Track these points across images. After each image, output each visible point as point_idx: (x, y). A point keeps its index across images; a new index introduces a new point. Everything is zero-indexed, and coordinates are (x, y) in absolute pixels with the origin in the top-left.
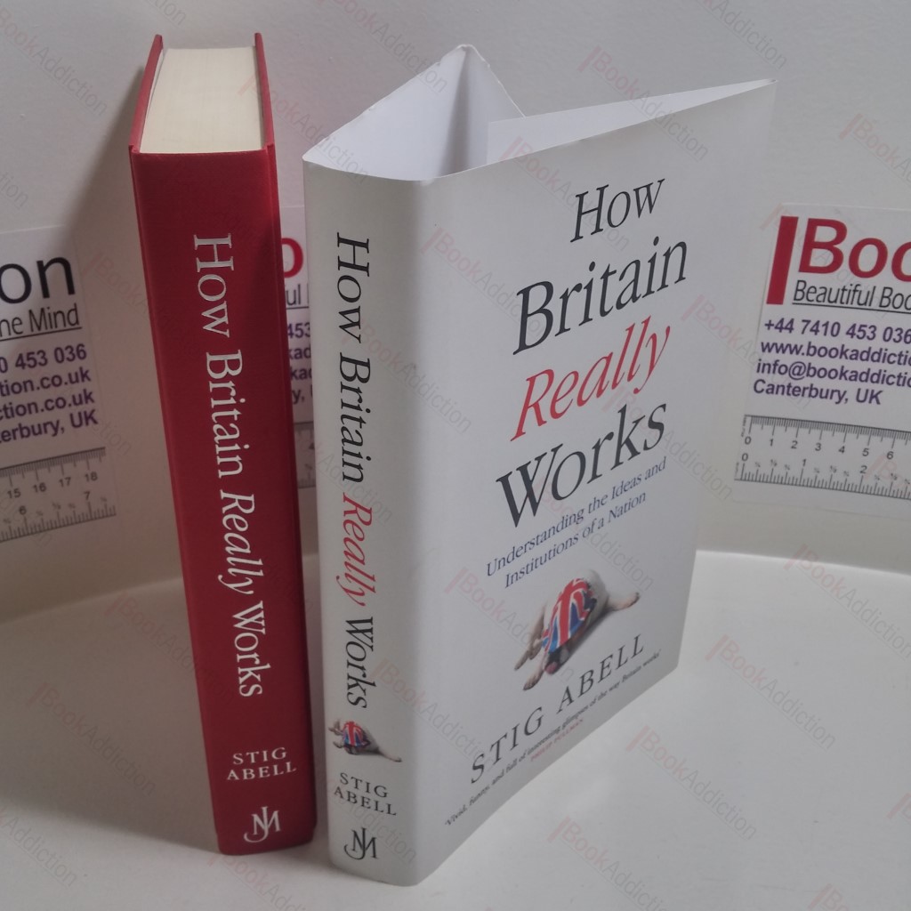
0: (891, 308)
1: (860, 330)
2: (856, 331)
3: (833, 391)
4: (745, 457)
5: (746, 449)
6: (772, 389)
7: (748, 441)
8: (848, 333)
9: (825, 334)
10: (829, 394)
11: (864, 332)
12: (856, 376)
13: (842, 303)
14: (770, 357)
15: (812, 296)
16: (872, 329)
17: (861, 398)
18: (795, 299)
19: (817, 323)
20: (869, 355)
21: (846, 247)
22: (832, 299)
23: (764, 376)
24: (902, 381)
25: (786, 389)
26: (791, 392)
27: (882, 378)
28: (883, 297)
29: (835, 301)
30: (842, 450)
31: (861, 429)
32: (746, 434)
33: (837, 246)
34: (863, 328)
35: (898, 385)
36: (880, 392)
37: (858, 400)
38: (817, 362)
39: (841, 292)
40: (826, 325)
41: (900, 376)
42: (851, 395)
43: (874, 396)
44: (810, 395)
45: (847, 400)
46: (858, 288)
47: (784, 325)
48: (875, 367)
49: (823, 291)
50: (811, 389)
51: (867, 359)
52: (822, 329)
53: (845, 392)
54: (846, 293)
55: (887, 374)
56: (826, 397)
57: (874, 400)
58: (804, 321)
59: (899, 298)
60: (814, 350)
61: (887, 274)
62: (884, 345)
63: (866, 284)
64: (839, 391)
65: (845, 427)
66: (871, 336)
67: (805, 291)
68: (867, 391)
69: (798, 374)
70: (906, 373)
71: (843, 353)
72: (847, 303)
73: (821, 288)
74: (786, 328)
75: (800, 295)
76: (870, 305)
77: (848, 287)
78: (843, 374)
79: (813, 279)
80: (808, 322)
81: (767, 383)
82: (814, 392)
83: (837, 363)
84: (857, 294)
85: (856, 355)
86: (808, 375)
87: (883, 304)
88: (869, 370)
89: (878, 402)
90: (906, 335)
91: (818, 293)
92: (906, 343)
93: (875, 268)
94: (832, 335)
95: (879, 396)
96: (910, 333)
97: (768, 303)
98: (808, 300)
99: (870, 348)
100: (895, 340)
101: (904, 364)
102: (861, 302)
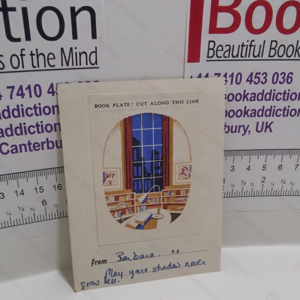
0: (276, 57)
1: (255, 78)
2: (253, 79)
3: (240, 127)
8: (247, 81)
9: (232, 84)
10: (237, 129)
11: (259, 78)
12: (255, 113)
13: (242, 57)
15: (220, 54)
16: (264, 75)
17: (259, 129)
18: (208, 57)
19: (226, 75)
20: (263, 96)
22: (235, 54)
24: (287, 112)
27: (272, 112)
28: (271, 49)
29: (237, 56)
30: (249, 169)
31: (260, 152)
33: (236, 9)
34: (258, 76)
35: (284, 116)
36: (272, 123)
37: (257, 131)
39: (241, 48)
40: (232, 75)
41: (285, 109)
42: (252, 128)
43: (268, 127)
45: (249, 132)
46: (253, 43)
48: (267, 105)
49: (228, 48)
51: (262, 99)
52: (229, 79)
53: (248, 126)
54: (245, 48)
55: (276, 109)
56: (235, 132)
57: (268, 129)
61: (273, 31)
62: (274, 87)
63: (259, 39)
64: (244, 126)
65: (249, 152)
66: (264, 81)
67: (215, 49)
68: (263, 123)
70: (289, 107)
71: (245, 96)
72: (246, 57)
73: (226, 46)
75: (211, 53)
76: (262, 57)
77: (246, 44)
78: (246, 113)
79: (221, 39)
80: (219, 74)
83: (241, 105)
84: (252, 48)
85: (255, 97)
87: (271, 55)
88: (264, 107)
89: (271, 131)
90: (288, 78)
91: (224, 50)
92: (288, 83)
93: (264, 25)
94: (237, 83)
95: (271, 126)
96: (290, 75)
97: (189, 61)
98: (218, 57)
99: (263, 91)
100: (280, 82)
101: (287, 100)
102: (256, 54)
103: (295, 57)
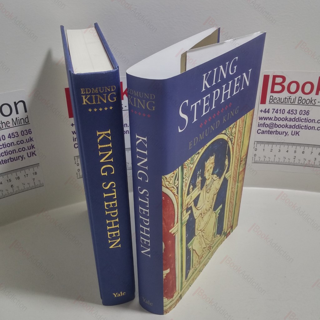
0: (301, 104)
1: (291, 112)
2: (290, 112)
3: (283, 132)
4: (255, 155)
5: (255, 152)
6: (263, 132)
7: (256, 150)
8: (288, 113)
9: (280, 113)
10: (282, 133)
11: (293, 112)
12: (291, 127)
13: (285, 103)
14: (262, 122)
16: (296, 111)
17: (293, 134)
18: (270, 102)
19: (277, 110)
20: (295, 120)
21: (286, 84)
22: (282, 101)
23: (261, 128)
24: (306, 127)
25: (268, 132)
26: (269, 133)
27: (300, 127)
28: (299, 100)
29: (283, 102)
30: (287, 151)
31: (293, 144)
32: (255, 148)
33: (283, 84)
34: (292, 111)
35: (305, 129)
36: (299, 132)
37: (292, 135)
38: (278, 123)
39: (285, 99)
40: (280, 110)
41: (305, 126)
42: (290, 133)
43: (297, 133)
44: (276, 134)
45: (288, 135)
46: (290, 98)
47: (266, 111)
48: (297, 124)
49: (279, 99)
50: (276, 132)
51: (294, 121)
52: (279, 112)
54: (287, 99)
55: (301, 126)
56: (281, 134)
57: (297, 134)
58: (273, 109)
59: (304, 101)
60: (276, 119)
61: (300, 93)
62: (300, 116)
63: (293, 96)
64: (285, 132)
65: (288, 144)
66: (295, 113)
67: (273, 99)
68: (295, 131)
69: (272, 127)
70: (307, 125)
71: (286, 119)
72: (287, 103)
74: (267, 112)
75: (271, 101)
76: (294, 103)
77: (287, 97)
78: (287, 126)
79: (275, 95)
80: (274, 109)
81: (262, 130)
82: (277, 133)
83: (284, 123)
84: (290, 99)
85: (291, 120)
86: (275, 127)
87: (299, 103)
88: (295, 124)
89: (299, 135)
90: (307, 113)
91: (277, 100)
92: (307, 115)
93: (296, 90)
94: (282, 113)
95: (299, 133)
96: (308, 112)
97: (261, 104)
98: (274, 102)
99: (295, 117)
100: (303, 114)
101: (307, 122)
102: (292, 102)
103: (310, 104)
